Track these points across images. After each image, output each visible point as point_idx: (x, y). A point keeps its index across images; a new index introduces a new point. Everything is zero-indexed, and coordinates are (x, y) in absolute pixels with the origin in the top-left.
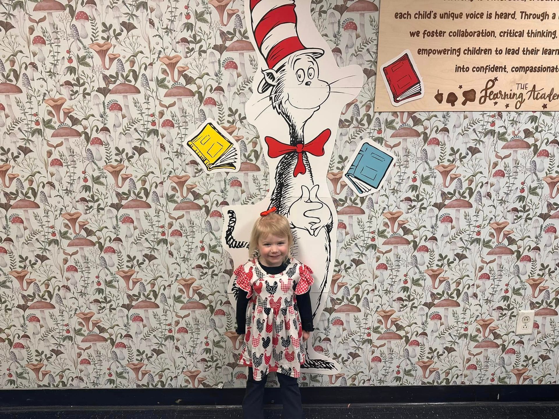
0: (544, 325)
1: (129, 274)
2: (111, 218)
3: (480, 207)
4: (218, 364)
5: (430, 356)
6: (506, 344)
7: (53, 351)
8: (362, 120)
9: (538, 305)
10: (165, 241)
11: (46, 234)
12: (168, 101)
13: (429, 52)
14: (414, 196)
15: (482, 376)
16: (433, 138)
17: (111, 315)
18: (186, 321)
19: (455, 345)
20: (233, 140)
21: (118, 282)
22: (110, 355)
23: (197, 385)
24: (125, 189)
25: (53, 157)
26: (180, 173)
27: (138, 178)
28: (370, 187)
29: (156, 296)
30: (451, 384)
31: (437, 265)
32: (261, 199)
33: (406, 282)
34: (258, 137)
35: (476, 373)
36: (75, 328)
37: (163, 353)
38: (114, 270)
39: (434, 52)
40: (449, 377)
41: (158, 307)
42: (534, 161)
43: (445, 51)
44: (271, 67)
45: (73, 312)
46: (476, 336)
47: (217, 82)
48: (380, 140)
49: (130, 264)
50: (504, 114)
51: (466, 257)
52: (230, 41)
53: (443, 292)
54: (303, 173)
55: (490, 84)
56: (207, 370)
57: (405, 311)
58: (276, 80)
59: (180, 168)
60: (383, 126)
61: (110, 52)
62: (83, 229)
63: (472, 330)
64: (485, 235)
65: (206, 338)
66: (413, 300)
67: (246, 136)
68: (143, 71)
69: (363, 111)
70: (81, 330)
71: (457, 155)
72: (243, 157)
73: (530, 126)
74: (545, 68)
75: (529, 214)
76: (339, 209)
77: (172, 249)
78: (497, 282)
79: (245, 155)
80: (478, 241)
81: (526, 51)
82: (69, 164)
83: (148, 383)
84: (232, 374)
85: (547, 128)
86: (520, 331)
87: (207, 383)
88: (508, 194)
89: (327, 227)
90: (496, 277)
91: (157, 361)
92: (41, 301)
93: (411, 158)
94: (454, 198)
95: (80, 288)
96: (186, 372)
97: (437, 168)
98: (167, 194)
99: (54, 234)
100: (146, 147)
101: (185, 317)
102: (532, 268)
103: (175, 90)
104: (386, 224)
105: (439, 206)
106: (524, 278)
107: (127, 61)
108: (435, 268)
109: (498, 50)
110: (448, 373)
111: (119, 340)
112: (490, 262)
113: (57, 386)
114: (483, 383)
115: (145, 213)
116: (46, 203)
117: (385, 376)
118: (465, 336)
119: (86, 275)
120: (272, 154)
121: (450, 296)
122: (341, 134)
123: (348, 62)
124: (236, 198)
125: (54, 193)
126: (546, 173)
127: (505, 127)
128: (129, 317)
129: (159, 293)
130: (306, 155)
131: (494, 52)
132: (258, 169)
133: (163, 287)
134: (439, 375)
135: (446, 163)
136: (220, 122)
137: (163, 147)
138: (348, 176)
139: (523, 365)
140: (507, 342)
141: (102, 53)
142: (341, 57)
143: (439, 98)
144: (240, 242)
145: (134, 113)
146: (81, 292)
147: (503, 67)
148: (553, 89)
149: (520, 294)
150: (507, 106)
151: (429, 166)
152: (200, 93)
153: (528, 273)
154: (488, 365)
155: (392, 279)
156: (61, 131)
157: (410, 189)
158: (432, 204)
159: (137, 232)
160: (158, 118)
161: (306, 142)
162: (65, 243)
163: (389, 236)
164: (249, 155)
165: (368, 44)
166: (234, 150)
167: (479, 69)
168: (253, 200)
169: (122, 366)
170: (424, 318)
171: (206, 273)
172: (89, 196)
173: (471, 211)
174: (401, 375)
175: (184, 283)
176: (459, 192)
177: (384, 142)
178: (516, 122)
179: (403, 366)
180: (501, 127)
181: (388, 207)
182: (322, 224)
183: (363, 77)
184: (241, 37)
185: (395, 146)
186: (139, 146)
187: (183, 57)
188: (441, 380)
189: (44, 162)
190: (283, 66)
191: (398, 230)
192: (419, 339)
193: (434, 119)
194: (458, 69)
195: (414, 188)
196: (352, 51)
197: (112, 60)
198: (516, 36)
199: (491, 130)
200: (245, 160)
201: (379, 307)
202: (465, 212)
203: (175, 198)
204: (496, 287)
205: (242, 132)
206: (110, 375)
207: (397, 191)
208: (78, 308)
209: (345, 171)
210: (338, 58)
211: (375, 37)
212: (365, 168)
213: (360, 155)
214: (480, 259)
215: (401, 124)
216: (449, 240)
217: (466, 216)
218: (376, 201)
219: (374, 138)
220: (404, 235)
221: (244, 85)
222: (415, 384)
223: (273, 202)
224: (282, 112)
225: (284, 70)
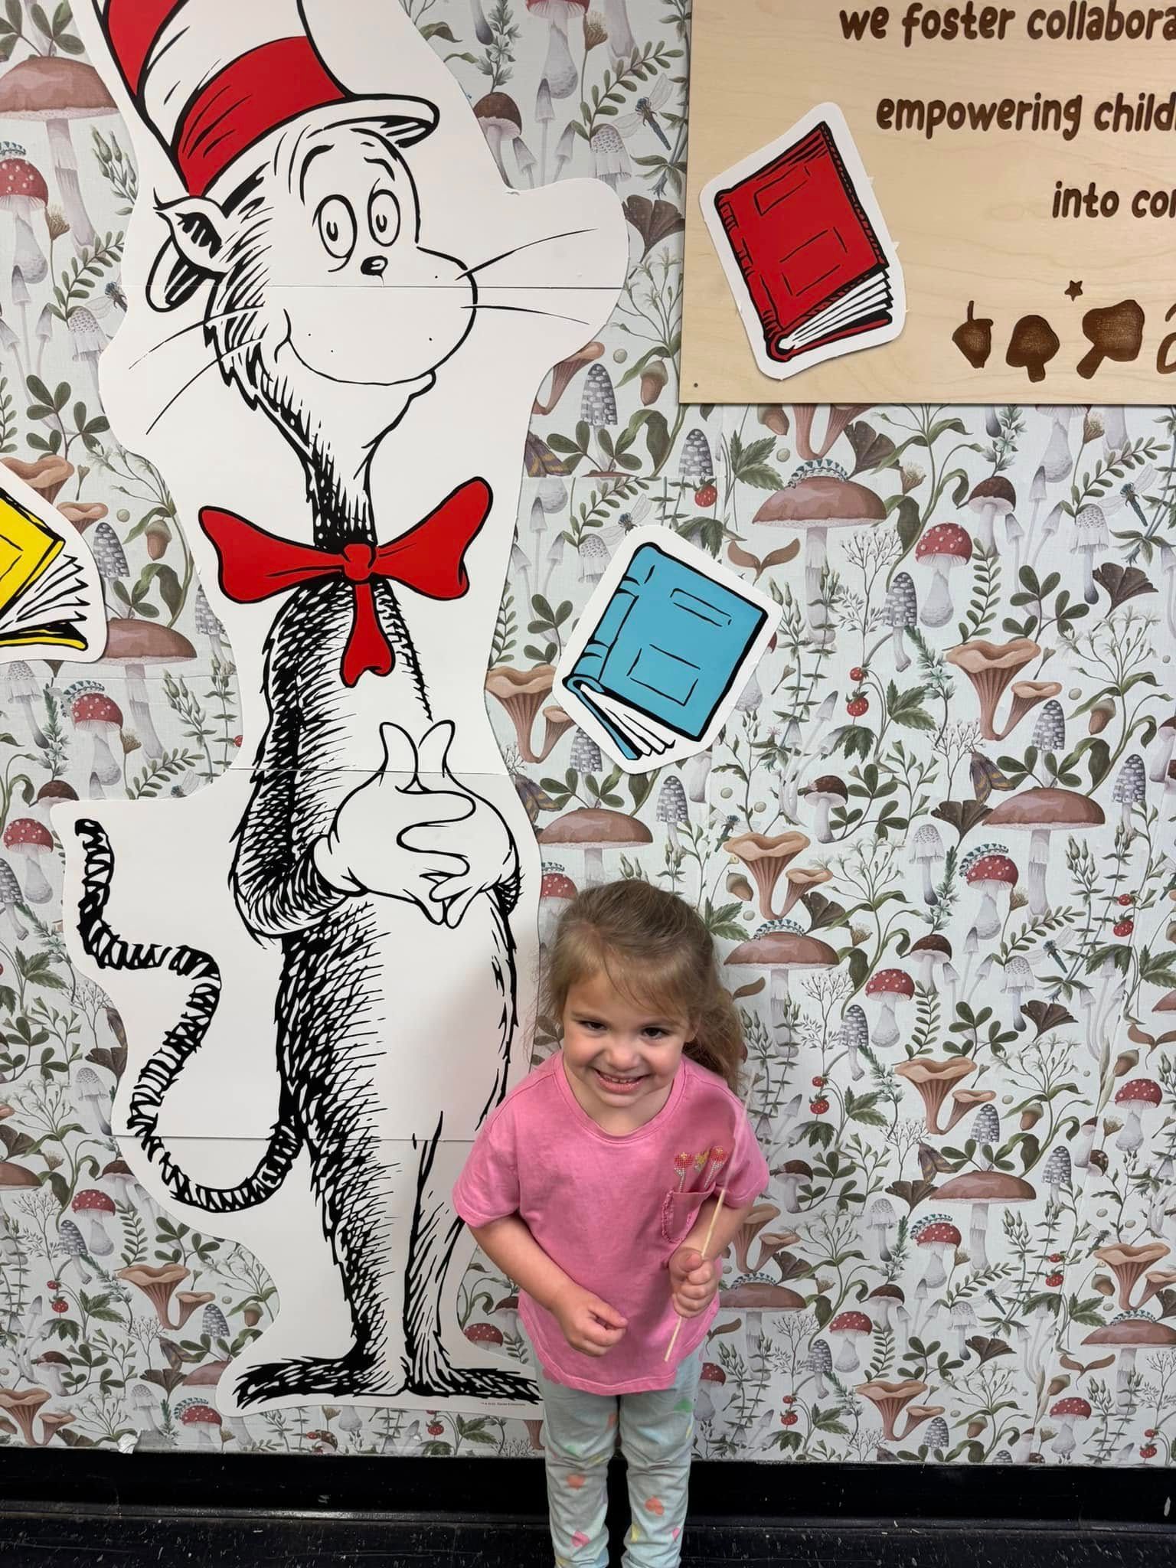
3: (1137, 822)
4: (107, 1373)
5: (912, 1367)
8: (626, 440)
13: (931, 115)
14: (855, 772)
15: (1111, 1438)
16: (944, 527)
19: (1009, 1332)
20: (61, 524)
23: (41, 1438)
28: (669, 736)
30: (989, 1461)
31: (949, 1047)
32: (210, 776)
33: (820, 1105)
34: (168, 510)
35: (1083, 1427)
39: (954, 114)
40: (985, 1438)
43: (1006, 113)
44: (197, 183)
46: (1096, 1302)
48: (709, 533)
51: (1069, 1019)
53: (971, 1146)
54: (384, 667)
56: (70, 1390)
57: (818, 1210)
58: (226, 248)
60: (721, 470)
63: (1078, 1283)
64: (1150, 935)
65: (55, 1285)
66: (850, 1170)
67: (115, 503)
69: (630, 399)
71: (1049, 602)
72: (112, 598)
76: (545, 819)
79: (119, 589)
80: (1120, 956)
84: (165, 1405)
87: (79, 1432)
89: (498, 893)
93: (844, 613)
94: (1028, 784)
97: (954, 655)
104: (739, 885)
105: (961, 816)
108: (940, 1056)
110: (981, 1426)
112: (1165, 1039)
114: (1113, 1462)
117: (741, 1427)
118: (1052, 1301)
120: (238, 588)
121: (998, 1159)
122: (538, 501)
123: (553, 163)
124: (103, 770)
130: (389, 590)
132: (186, 650)
134: (946, 1430)
135: (999, 637)
138: (578, 684)
142: (517, 141)
143: (975, 342)
144: (139, 948)
151: (922, 647)
154: (1136, 1400)
155: (766, 1093)
157: (836, 746)
158: (933, 805)
161: (385, 535)
163: (753, 929)
164: (141, 591)
165: (643, 77)
166: (71, 568)
167: (1163, 203)
168: (176, 780)
170: (893, 1235)
171: (21, 1059)
173: (1098, 839)
174: (801, 1427)
176: (1050, 760)
177: (725, 540)
179: (808, 1398)
181: (749, 816)
182: (474, 881)
183: (623, 235)
184: (46, 41)
185: (775, 558)
188: (953, 1446)
190: (252, 182)
191: (788, 908)
192: (871, 1309)
193: (949, 437)
194: (1067, 200)
195: (856, 740)
196: (568, 110)
200: (125, 608)
202: (1071, 842)
205: (97, 489)
207: (784, 751)
209: (563, 665)
210: (507, 145)
211: (675, 43)
212: (649, 655)
213: (625, 600)
214: (1125, 1025)
215: (802, 462)
216: (998, 952)
217: (1076, 856)
218: (697, 792)
219: (681, 521)
220: (813, 928)
221: (86, 275)
222: (854, 1459)
223: (263, 789)
224: (266, 395)
225: (258, 202)
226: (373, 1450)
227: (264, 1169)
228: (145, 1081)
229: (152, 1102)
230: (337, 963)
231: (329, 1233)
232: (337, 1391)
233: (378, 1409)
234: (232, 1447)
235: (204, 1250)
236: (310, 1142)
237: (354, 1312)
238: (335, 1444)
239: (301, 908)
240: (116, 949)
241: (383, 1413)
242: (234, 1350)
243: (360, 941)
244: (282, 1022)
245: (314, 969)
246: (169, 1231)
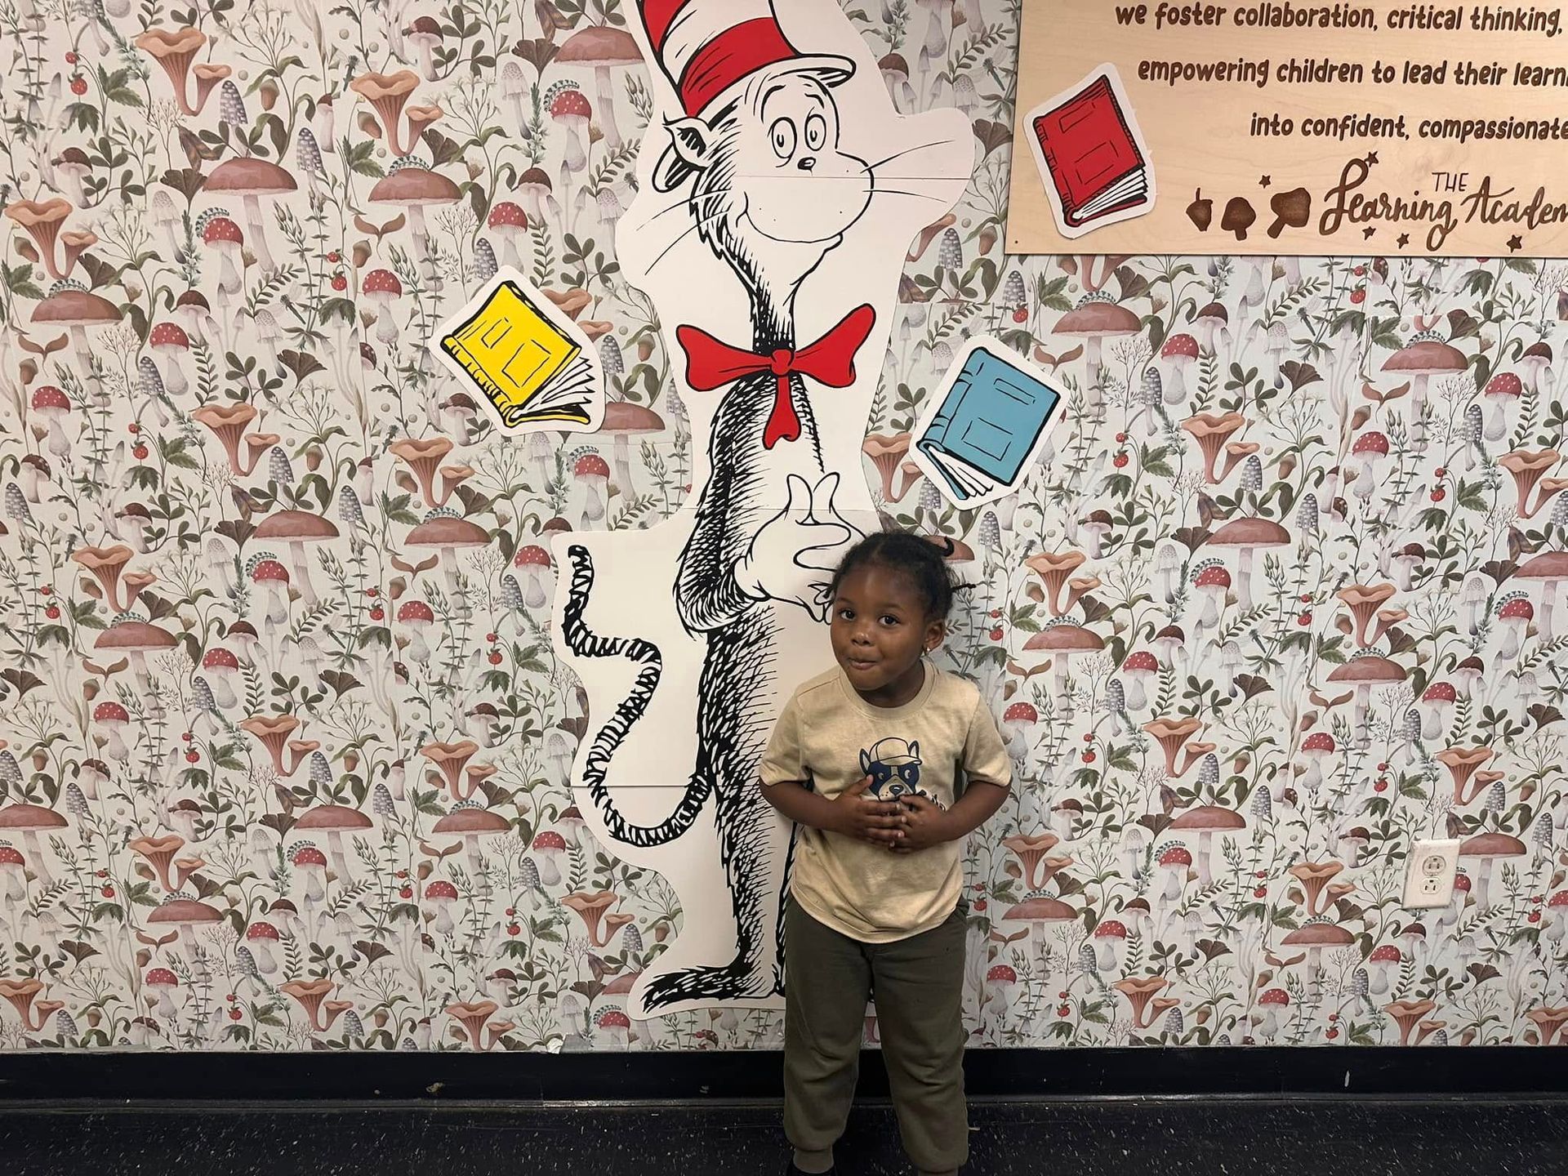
0: (1484, 882)
1: (279, 729)
2: (221, 565)
3: (1313, 542)
4: (545, 985)
5: (1155, 966)
6: (1374, 933)
7: (66, 945)
8: (968, 278)
9: (1469, 826)
10: (383, 636)
11: (31, 610)
12: (381, 213)
13: (1173, 71)
14: (1119, 508)
15: (1304, 1022)
16: (1180, 336)
17: (233, 846)
18: (450, 866)
19: (1227, 935)
20: (579, 336)
21: (248, 750)
22: (232, 959)
23: (485, 1043)
24: (259, 479)
25: (39, 382)
26: (420, 431)
27: (298, 447)
28: (989, 482)
29: (360, 792)
30: (1213, 1044)
31: (1182, 710)
32: (667, 514)
33: (1089, 756)
34: (655, 327)
35: (1284, 1013)
36: (127, 884)
37: (388, 953)
38: (236, 716)
39: (1189, 71)
40: (1210, 1025)
41: (367, 823)
42: (1477, 408)
43: (1221, 70)
44: (693, 111)
45: (121, 836)
46: (1291, 910)
47: (529, 156)
48: (1021, 341)
49: (281, 701)
50: (1394, 266)
51: (1268, 688)
52: (567, 28)
53: (1198, 786)
54: (792, 435)
55: (1355, 173)
56: (515, 1001)
57: (1086, 839)
58: (709, 150)
59: (423, 419)
60: (1031, 298)
61: (199, 59)
62: (140, 595)
63: (1277, 895)
64: (1323, 624)
65: (511, 912)
66: (1110, 807)
67: (618, 321)
68: (301, 121)
69: (971, 251)
70: (145, 887)
71: (1251, 388)
72: (611, 388)
73: (1469, 302)
74: (1520, 124)
75: (1455, 564)
77: (404, 657)
78: (1353, 759)
79: (616, 382)
80: (1303, 640)
81: (1468, 74)
82: (88, 402)
83: (346, 1038)
84: (587, 1013)
85: (1519, 308)
86: (1415, 898)
87: (517, 1038)
88: (1395, 505)
90: (1351, 745)
91: (370, 977)
92: (25, 805)
93: (1112, 395)
94: (1237, 515)
95: (138, 769)
96: (453, 1007)
97: (1187, 424)
98: (385, 496)
99: (53, 611)
100: (318, 352)
101: (447, 852)
102: (1459, 720)
103: (402, 181)
104: (1034, 591)
105: (1192, 538)
106: (1434, 747)
107: (252, 88)
108: (1176, 717)
109: (1383, 67)
110: (1207, 1015)
111: (257, 917)
112: (1336, 702)
113: (85, 1043)
114: (1306, 1042)
115: (320, 550)
116: (26, 520)
117: (1027, 1020)
118: (1259, 910)
119: (154, 731)
120: (698, 380)
121: (1218, 797)
122: (906, 319)
123: (928, 98)
124: (593, 509)
125: (47, 488)
126: (1511, 442)
127: (1394, 305)
128: (285, 851)
129: (369, 783)
130: (801, 382)
131: (1368, 75)
132: (659, 424)
133: (381, 767)
134: (1181, 1019)
135: (1217, 412)
136: (539, 280)
137: (368, 354)
138: (927, 446)
139: (1419, 993)
140: (1378, 928)
141: (177, 63)
142: (905, 84)
143: (1202, 214)
144: (605, 640)
145: (281, 252)
146: (142, 780)
147: (1396, 121)
148: (1541, 191)
149: (1420, 795)
150: (1403, 240)
151: (1165, 418)
152: (477, 190)
153: (1446, 734)
154: (1322, 991)
155: (1050, 747)
156: (61, 303)
157: (1106, 488)
158: (1172, 531)
159: (299, 607)
160: (351, 265)
161: (801, 343)
162: (86, 636)
163: (1042, 623)
164: (631, 383)
165: (988, 45)
166: (584, 367)
167: (1322, 127)
168: (642, 517)
169: (269, 990)
170: (1142, 858)
171: (507, 728)
172: (152, 500)
173: (1286, 554)
174: (1072, 1018)
175: (443, 755)
176: (1252, 498)
177: (1033, 345)
178: (1428, 289)
179: (1078, 994)
180: (1383, 303)
181: (1043, 540)
183: (972, 146)
184: (600, 17)
185: (1066, 358)
186: (299, 351)
187: (423, 79)
188: (1186, 1032)
189: (12, 397)
190: (730, 108)
191: (1069, 607)
192: (1126, 919)
193: (1183, 277)
194: (1260, 125)
195: (1119, 484)
196: (939, 65)
197: (205, 85)
198: (1438, 26)
199: (1352, 313)
200: (619, 395)
201: (1010, 826)
202: (1268, 558)
203: (410, 508)
204: (1351, 772)
205: (608, 312)
206: (236, 1014)
207: (1069, 492)
208: (135, 826)
209: (917, 433)
210: (899, 86)
211: (1008, 23)
212: (977, 424)
213: (963, 386)
214: (1308, 692)
215: (1086, 293)
216: (1217, 638)
217: (1270, 566)
218: (1006, 524)
219: (1003, 333)
220: (1087, 622)
221: (612, 167)
222: (1112, 1044)
223: (704, 522)
224: (728, 249)
225: (734, 121)
226: (746, 1046)
227: (681, 810)
228: (600, 742)
229: (604, 759)
230: (745, 651)
231: (726, 861)
232: (722, 995)
233: (752, 1010)
234: (636, 1047)
235: (630, 878)
236: (717, 788)
237: (740, 927)
238: (716, 1042)
239: (722, 610)
240: (589, 641)
241: (755, 1014)
242: (645, 963)
243: (763, 635)
244: (703, 695)
245: (729, 655)
246: (606, 863)
